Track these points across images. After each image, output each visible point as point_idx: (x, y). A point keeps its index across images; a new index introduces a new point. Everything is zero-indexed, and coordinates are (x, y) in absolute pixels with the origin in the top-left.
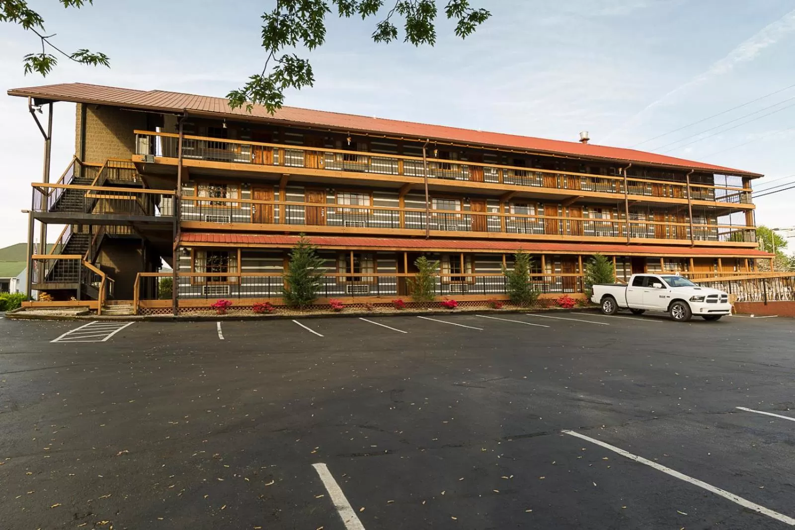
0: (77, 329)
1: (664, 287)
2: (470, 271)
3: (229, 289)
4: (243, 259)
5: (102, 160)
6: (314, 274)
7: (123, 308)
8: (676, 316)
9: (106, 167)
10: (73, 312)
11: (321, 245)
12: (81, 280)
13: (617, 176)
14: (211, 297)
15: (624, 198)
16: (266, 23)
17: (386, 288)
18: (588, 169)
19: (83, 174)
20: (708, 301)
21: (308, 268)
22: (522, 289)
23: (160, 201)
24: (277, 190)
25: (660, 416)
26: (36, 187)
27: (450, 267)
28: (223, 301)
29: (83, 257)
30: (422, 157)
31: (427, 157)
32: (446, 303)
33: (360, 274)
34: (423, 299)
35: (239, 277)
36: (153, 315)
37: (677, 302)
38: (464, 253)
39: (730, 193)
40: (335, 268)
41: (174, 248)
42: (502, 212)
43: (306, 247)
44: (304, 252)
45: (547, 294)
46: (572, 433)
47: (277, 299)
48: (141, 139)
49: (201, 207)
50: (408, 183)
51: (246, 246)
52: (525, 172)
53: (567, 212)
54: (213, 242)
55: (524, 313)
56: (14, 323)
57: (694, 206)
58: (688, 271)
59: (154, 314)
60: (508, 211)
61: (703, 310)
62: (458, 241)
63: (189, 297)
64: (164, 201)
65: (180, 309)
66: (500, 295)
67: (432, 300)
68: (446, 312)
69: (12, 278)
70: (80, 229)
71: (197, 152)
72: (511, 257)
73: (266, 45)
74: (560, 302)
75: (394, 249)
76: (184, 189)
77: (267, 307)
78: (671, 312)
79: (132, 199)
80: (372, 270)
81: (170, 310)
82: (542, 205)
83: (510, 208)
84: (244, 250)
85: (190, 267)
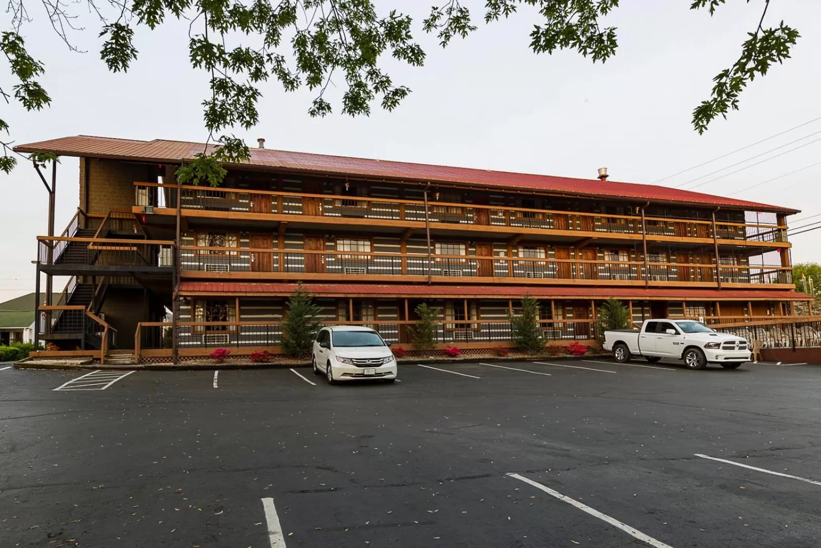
0: (79, 378)
1: (677, 333)
2: (475, 318)
3: (228, 338)
4: (242, 308)
5: (106, 211)
6: (312, 322)
7: (124, 358)
8: (690, 364)
9: (109, 219)
10: (77, 361)
11: (319, 293)
12: (85, 330)
13: (633, 215)
14: (211, 346)
15: (642, 239)
16: (207, 108)
17: (387, 336)
18: (603, 208)
19: (86, 225)
20: (724, 348)
21: (306, 317)
22: (529, 336)
23: (160, 251)
24: (276, 238)
25: (611, 461)
26: (41, 240)
27: (454, 313)
28: (222, 350)
29: (87, 308)
30: (423, 200)
31: (428, 200)
32: (449, 350)
33: (360, 322)
34: (424, 347)
35: (237, 326)
36: (153, 364)
37: (692, 349)
38: (469, 300)
39: (762, 230)
40: (334, 316)
41: (173, 298)
42: (510, 256)
43: (303, 295)
44: (301, 300)
45: (557, 341)
46: (516, 476)
47: (276, 347)
48: (140, 190)
49: (199, 256)
50: (410, 228)
51: (244, 295)
52: (534, 213)
53: (580, 254)
54: (211, 291)
55: (530, 361)
56: (22, 372)
57: (721, 246)
58: (714, 315)
59: (155, 363)
60: (517, 254)
61: (719, 357)
62: (462, 287)
63: (189, 346)
64: (163, 251)
65: (180, 358)
66: (506, 342)
67: (434, 348)
68: (449, 360)
69: (25, 328)
70: (85, 280)
71: (196, 202)
72: (517, 303)
73: (210, 126)
74: (570, 349)
75: (394, 296)
76: (184, 238)
77: (265, 356)
78: (686, 359)
79: (132, 249)
80: (373, 317)
81: (170, 359)
82: (553, 248)
83: (518, 251)
84: (242, 299)
85: (190, 316)
